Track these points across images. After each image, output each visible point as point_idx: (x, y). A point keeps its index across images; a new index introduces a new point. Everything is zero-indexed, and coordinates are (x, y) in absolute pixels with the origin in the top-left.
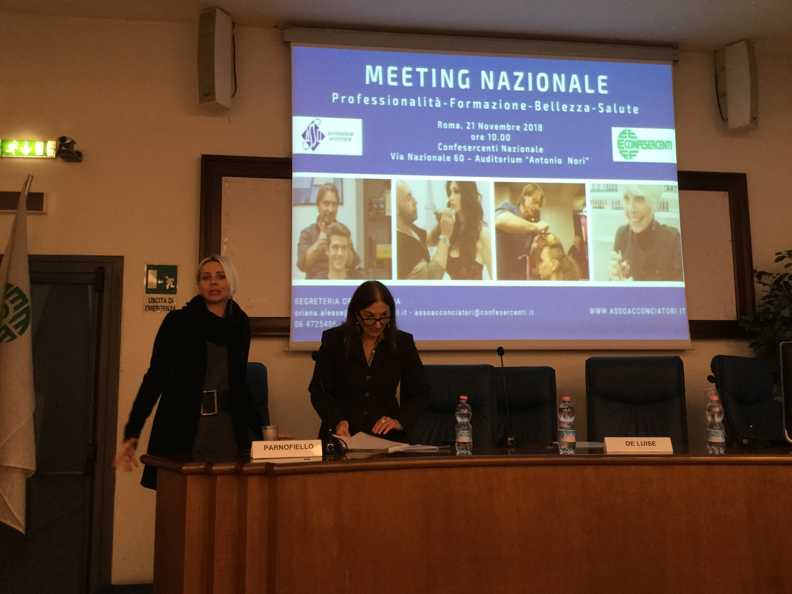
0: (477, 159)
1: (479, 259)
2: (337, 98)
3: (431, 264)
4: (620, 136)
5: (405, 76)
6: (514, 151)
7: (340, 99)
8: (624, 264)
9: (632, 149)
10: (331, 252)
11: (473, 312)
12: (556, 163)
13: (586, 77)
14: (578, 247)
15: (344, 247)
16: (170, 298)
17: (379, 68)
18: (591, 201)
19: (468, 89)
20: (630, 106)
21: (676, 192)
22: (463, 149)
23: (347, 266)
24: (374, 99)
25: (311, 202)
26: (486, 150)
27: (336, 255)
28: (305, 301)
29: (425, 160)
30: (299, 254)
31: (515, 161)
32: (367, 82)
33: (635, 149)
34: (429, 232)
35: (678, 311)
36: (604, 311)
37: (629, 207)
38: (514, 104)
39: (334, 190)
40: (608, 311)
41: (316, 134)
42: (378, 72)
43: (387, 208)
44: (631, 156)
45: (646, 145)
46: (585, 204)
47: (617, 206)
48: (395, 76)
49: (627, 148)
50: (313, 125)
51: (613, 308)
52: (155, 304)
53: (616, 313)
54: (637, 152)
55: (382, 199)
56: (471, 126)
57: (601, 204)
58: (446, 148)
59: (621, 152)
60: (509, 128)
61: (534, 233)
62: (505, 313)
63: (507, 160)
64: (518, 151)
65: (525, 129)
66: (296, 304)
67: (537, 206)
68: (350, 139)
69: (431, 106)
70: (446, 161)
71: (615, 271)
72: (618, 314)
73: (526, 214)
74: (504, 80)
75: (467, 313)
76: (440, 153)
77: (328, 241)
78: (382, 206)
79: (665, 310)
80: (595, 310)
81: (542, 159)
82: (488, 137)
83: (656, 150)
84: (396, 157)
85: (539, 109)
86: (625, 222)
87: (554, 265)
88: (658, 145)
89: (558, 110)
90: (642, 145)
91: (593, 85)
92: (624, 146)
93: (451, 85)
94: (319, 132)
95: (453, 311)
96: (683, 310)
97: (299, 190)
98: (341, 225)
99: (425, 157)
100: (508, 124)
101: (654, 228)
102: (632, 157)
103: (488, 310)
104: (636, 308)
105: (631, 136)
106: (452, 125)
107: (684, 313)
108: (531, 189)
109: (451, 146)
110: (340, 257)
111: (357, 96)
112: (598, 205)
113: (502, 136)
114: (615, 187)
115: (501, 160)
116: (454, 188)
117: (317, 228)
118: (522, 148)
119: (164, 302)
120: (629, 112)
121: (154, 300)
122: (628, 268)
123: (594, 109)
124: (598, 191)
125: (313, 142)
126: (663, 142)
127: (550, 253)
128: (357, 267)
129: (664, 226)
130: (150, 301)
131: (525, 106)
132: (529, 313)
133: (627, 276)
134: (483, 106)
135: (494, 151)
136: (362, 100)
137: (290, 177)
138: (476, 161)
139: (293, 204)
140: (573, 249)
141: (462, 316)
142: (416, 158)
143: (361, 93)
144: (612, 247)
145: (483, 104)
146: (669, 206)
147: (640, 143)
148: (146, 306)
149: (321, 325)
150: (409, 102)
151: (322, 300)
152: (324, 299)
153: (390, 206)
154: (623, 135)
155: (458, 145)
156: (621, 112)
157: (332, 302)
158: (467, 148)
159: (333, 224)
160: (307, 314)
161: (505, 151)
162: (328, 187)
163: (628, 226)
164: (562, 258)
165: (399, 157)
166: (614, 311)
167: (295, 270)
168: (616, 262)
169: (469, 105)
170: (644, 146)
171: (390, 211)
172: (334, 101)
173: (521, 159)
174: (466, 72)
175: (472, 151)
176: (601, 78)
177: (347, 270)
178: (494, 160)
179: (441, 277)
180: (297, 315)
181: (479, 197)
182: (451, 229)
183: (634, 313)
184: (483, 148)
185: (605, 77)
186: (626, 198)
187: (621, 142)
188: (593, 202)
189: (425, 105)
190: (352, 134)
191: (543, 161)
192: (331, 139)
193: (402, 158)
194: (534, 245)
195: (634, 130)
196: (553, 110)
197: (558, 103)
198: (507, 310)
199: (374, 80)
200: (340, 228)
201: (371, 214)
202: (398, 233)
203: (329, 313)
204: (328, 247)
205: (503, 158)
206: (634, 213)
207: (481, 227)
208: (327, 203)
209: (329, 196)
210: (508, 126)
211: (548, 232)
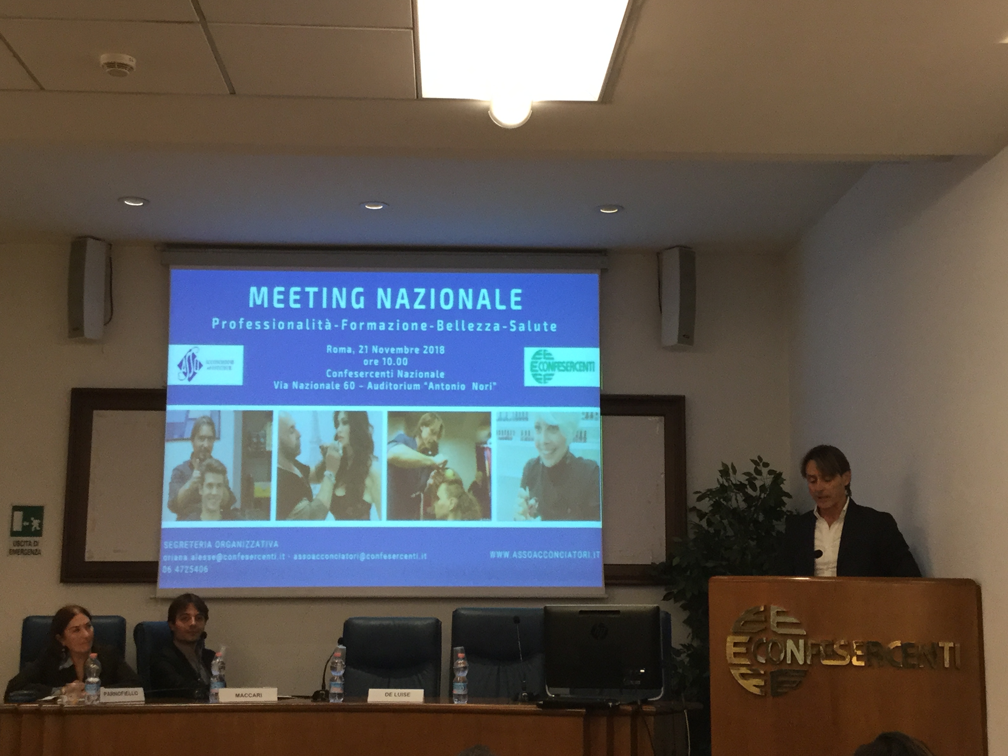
0: (370, 386)
1: (367, 498)
2: (217, 323)
3: (313, 504)
4: (534, 357)
5: (292, 297)
6: (411, 377)
7: (219, 326)
8: (532, 502)
9: (548, 372)
10: (205, 492)
11: (358, 556)
12: (458, 389)
13: (497, 291)
14: (480, 483)
15: (219, 485)
16: (35, 542)
17: (264, 290)
18: (497, 431)
19: (362, 309)
20: (547, 323)
21: (596, 419)
22: (354, 375)
23: (221, 507)
24: (257, 323)
25: (185, 437)
26: (380, 375)
27: (210, 494)
28: (174, 544)
29: (311, 388)
30: (170, 494)
31: (413, 387)
32: (251, 305)
33: (551, 372)
34: (313, 469)
35: (592, 555)
36: (507, 554)
37: (541, 437)
38: (413, 324)
39: (211, 423)
40: (511, 554)
41: (193, 364)
42: (264, 293)
43: (267, 442)
44: (545, 379)
45: (564, 367)
46: (490, 435)
47: (526, 436)
48: (282, 297)
49: (541, 370)
50: (190, 354)
51: (517, 551)
52: (20, 548)
53: (520, 557)
54: (552, 375)
55: (263, 432)
56: (364, 350)
57: (508, 434)
58: (335, 374)
59: (534, 376)
60: (407, 351)
61: (431, 468)
62: (394, 557)
63: (403, 387)
64: (416, 377)
65: (425, 352)
66: (166, 548)
67: (435, 438)
68: (230, 368)
69: (320, 328)
70: (335, 390)
71: (521, 509)
72: (522, 558)
73: (423, 447)
74: (403, 298)
75: (351, 557)
76: (328, 380)
77: (202, 479)
78: (262, 440)
79: (577, 554)
80: (496, 553)
81: (442, 385)
82: (383, 360)
83: (576, 372)
84: (279, 385)
85: (442, 329)
86: (534, 454)
87: (451, 503)
88: (578, 366)
89: (464, 329)
90: (559, 367)
91: (505, 300)
92: (537, 369)
93: (343, 305)
94: (197, 361)
95: (336, 555)
96: (598, 554)
97: (173, 424)
98: (217, 461)
99: (312, 385)
100: (405, 347)
101: (568, 461)
102: (546, 381)
103: (375, 554)
104: (543, 550)
105: (547, 356)
106: (342, 349)
107: (598, 556)
108: (428, 418)
109: (341, 373)
110: (214, 496)
111: (239, 320)
112: (505, 436)
113: (399, 360)
114: (525, 416)
115: (396, 387)
116: (342, 419)
117: (190, 465)
118: (421, 373)
119: (30, 545)
120: (546, 330)
121: (18, 543)
122: (537, 506)
123: (505, 327)
124: (506, 419)
125: (190, 371)
126: (584, 363)
127: (448, 490)
128: (232, 508)
129: (580, 459)
130: (15, 545)
131: (426, 326)
132: (421, 558)
133: (535, 516)
134: (379, 327)
135: (388, 376)
136: (244, 325)
137: (164, 409)
138: (368, 388)
139: (166, 439)
140: (474, 486)
141: (345, 560)
142: (302, 386)
143: (243, 317)
144: (519, 483)
145: (378, 326)
146: (588, 436)
147: (556, 364)
148: (10, 550)
149: (191, 570)
150: (296, 325)
151: (193, 544)
152: (196, 542)
153: (271, 440)
154: (537, 356)
155: (348, 372)
156: (536, 330)
157: (204, 546)
158: (359, 374)
159: (208, 461)
160: (176, 558)
161: (402, 376)
162: (204, 420)
163: (538, 459)
164: (460, 496)
165: (283, 386)
166: (518, 555)
167: (166, 511)
168: (522, 500)
169: (363, 326)
170: (562, 368)
171: (271, 445)
172: (213, 327)
173: (419, 385)
174: (361, 290)
175: (364, 378)
176: (514, 291)
177: (222, 510)
178: (389, 387)
179: (324, 518)
180: (165, 560)
181: (370, 429)
182: (338, 463)
183: (541, 557)
184: (377, 374)
185: (519, 291)
186: (538, 427)
187: (535, 364)
188: (499, 432)
189: (314, 328)
190: (232, 362)
191: (444, 387)
192: (208, 368)
193: (286, 386)
194: (430, 481)
195: (550, 350)
196: (457, 329)
197: (463, 322)
198: (396, 554)
199: (259, 302)
200: (216, 465)
201: (250, 449)
202: (279, 470)
203: (200, 558)
204: (202, 485)
205: (398, 383)
206: (546, 444)
207: (372, 461)
208: (202, 438)
209: (205, 430)
210: (406, 348)
211: (446, 466)
